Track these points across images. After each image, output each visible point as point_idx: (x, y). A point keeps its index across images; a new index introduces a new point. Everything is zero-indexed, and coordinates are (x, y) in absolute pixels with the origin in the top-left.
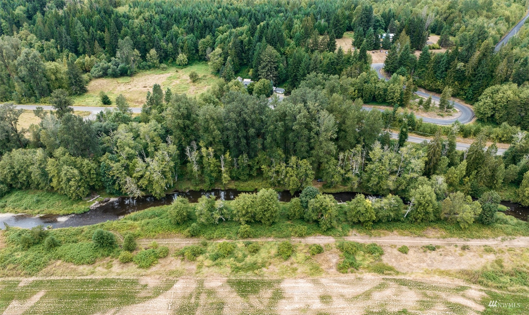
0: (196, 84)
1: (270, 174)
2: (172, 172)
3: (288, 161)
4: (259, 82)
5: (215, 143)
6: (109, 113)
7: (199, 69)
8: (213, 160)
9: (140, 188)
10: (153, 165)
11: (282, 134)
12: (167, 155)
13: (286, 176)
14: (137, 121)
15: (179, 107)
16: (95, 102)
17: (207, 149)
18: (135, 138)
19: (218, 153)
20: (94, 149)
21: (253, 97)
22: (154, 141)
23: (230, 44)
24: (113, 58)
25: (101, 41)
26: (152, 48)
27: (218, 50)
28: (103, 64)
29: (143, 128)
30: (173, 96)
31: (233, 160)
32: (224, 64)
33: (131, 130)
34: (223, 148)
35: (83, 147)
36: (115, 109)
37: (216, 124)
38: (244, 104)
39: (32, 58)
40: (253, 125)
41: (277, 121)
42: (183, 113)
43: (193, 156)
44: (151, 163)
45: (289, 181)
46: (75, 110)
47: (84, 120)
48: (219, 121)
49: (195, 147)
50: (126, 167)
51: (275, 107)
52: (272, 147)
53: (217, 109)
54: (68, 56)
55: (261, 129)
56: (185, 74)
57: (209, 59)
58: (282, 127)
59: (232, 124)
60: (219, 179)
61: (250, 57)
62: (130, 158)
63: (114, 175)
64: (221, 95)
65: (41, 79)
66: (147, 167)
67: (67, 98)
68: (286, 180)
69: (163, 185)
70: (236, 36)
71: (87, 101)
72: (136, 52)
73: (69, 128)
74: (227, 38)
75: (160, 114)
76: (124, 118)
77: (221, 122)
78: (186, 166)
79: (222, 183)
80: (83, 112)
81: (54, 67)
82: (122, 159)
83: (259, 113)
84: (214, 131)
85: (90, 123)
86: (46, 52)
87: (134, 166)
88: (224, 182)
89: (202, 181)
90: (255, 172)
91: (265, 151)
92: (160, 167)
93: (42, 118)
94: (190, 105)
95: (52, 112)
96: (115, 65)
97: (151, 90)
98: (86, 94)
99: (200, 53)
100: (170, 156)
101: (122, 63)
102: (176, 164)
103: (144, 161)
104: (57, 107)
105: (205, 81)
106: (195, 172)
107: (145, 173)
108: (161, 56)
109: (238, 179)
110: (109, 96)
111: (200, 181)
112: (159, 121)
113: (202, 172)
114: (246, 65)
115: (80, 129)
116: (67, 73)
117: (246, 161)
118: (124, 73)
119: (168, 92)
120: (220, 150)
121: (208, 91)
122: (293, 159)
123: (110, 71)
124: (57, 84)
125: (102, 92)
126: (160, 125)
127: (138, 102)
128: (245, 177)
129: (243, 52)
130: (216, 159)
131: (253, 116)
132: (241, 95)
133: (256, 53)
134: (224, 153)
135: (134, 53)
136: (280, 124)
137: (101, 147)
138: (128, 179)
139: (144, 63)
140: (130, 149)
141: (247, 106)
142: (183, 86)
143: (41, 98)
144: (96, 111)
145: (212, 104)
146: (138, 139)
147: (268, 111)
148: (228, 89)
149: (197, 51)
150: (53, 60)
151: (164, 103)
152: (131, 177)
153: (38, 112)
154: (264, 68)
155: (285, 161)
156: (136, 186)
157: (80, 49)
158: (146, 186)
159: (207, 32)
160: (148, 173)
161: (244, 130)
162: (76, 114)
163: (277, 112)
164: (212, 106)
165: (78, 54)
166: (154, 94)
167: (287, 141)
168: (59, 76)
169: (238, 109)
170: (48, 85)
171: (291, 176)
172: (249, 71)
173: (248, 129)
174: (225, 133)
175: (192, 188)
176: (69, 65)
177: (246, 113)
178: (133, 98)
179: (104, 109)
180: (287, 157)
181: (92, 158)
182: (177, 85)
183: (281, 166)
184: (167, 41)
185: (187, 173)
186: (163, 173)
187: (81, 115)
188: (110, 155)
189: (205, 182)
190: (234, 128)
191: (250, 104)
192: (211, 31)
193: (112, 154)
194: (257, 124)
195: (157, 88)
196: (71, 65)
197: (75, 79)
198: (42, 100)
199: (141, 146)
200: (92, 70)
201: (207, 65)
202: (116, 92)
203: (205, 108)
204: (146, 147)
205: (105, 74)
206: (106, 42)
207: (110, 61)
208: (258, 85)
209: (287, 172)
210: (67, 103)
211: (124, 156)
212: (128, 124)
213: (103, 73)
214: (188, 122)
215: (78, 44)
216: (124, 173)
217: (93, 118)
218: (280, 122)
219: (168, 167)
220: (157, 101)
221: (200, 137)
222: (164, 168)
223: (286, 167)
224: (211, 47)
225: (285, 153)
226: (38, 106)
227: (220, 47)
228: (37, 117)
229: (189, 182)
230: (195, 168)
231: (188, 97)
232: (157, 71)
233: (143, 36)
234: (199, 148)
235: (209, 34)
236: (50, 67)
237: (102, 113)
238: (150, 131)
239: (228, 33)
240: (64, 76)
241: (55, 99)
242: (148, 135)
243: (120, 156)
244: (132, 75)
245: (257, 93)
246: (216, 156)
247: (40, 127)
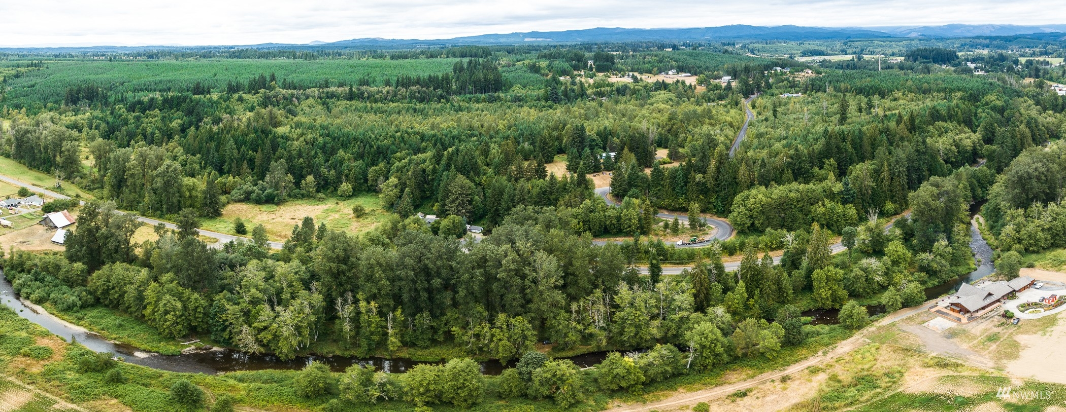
0: (361, 220)
1: (465, 338)
2: (311, 329)
3: (494, 320)
4: (446, 220)
5: (381, 296)
6: (241, 244)
7: (366, 202)
8: (375, 318)
9: (259, 342)
10: (284, 317)
11: (482, 284)
12: (308, 306)
13: (491, 341)
14: (274, 259)
15: (335, 247)
16: (227, 229)
17: (369, 303)
18: (266, 279)
19: (384, 310)
20: (210, 283)
21: (439, 238)
22: (293, 286)
23: (409, 173)
24: (261, 182)
25: (251, 162)
26: (310, 174)
27: (393, 180)
28: (248, 187)
29: (281, 268)
30: (328, 234)
31: (406, 320)
32: (400, 197)
33: (264, 269)
34: (392, 303)
35: (197, 278)
36: (250, 240)
37: (384, 271)
38: (425, 247)
39: (172, 171)
40: (438, 275)
41: (473, 268)
42: (338, 255)
43: (345, 311)
44: (281, 313)
45: (497, 346)
46: (200, 234)
47: (208, 247)
48: (388, 268)
49: (350, 299)
50: (247, 313)
51: (469, 250)
52: (468, 303)
53: (387, 253)
54: (210, 174)
55: (450, 279)
56: (347, 208)
57: (381, 190)
58: (482, 276)
59: (407, 273)
60: (383, 342)
61: (434, 188)
62: (254, 302)
63: (227, 320)
64: (394, 234)
65: (174, 194)
66: (275, 317)
67: (196, 219)
68: (492, 345)
69: (295, 343)
70: (417, 164)
71: (217, 226)
72: (290, 177)
73: (187, 253)
74: (405, 166)
75: (307, 254)
76: (259, 253)
77: (392, 270)
78: (334, 323)
79: (387, 350)
80: (209, 238)
81: (192, 184)
82: (244, 302)
83: (447, 258)
84: (381, 279)
85: (215, 252)
86: (188, 166)
87: (257, 313)
88: (392, 349)
89: (356, 345)
90: (442, 336)
91: (456, 308)
92: (294, 319)
93: (161, 236)
94: (349, 246)
95: (173, 232)
96: (261, 190)
97: (300, 224)
98: (218, 218)
99: (370, 183)
100: (312, 307)
101: (270, 188)
102: (319, 319)
103: (273, 310)
104: (180, 227)
105: (373, 217)
106: (346, 333)
107: (271, 324)
108: (319, 184)
109: (413, 345)
110: (245, 224)
111: (352, 344)
112: (304, 262)
113: (358, 333)
114: (429, 198)
115: (199, 257)
116: (204, 192)
117: (428, 321)
118: (270, 200)
119: (321, 228)
120: (388, 305)
121: (376, 230)
122: (502, 317)
123: (254, 196)
124: (189, 202)
125: (238, 219)
126: (304, 268)
127: (280, 236)
128: (425, 343)
129: (426, 183)
130: (381, 317)
131: (439, 263)
132: (422, 235)
133: (442, 184)
134: (394, 310)
135: (287, 178)
136: (478, 272)
137: (220, 282)
138: (245, 328)
139: (297, 190)
140: (258, 292)
141: (430, 250)
142: (343, 221)
143: (167, 214)
144: (225, 240)
145: (380, 246)
146: (271, 281)
147: (460, 256)
148: (404, 227)
149: (366, 180)
150: (193, 176)
151: (315, 240)
152: (250, 326)
153: (158, 229)
154: (453, 201)
155: (489, 320)
156: (254, 339)
157: (226, 168)
158: (269, 341)
159: (380, 159)
160: (275, 325)
161: (426, 280)
162: (200, 239)
163: (474, 257)
164: (380, 249)
165: (221, 172)
166: (302, 229)
167: (491, 294)
168: (194, 193)
169: (417, 253)
170: (179, 202)
171: (500, 340)
172: (433, 206)
173: (431, 280)
174: (397, 284)
175: (338, 352)
176: (208, 183)
177: (428, 259)
178: (275, 230)
179: (235, 239)
180: (492, 316)
181: (205, 293)
182: (336, 220)
183: (483, 328)
184: (329, 168)
185: (333, 332)
186: (298, 328)
187: (206, 241)
188: (229, 295)
189: (359, 346)
190: (410, 278)
191: (435, 246)
192: (385, 158)
193: (232, 293)
194: (444, 272)
195: (308, 222)
196: (210, 184)
197: (211, 199)
198: (168, 216)
199: (272, 290)
200: (233, 192)
201: (377, 197)
202: (255, 221)
203: (370, 250)
204: (279, 292)
205: (247, 198)
206: (256, 164)
207: (256, 185)
208: (445, 222)
209: (493, 336)
210: (194, 225)
211: (247, 298)
212: (262, 261)
213: (245, 197)
214: (343, 267)
215: (225, 162)
216: (241, 320)
217: (219, 246)
218: (478, 269)
219: (306, 322)
220: (305, 238)
221: (359, 288)
222: (301, 322)
223: (490, 328)
224: (384, 176)
225: (487, 309)
226: (160, 222)
227: (396, 177)
228: (155, 234)
229: (335, 344)
230: (347, 327)
231: (348, 236)
232: (313, 201)
233: (301, 160)
234: (356, 302)
235: (382, 161)
236: (188, 182)
237: (232, 242)
238: (289, 273)
239: (406, 160)
240: (199, 195)
241: (182, 218)
242: (285, 277)
243: (242, 298)
244: (280, 203)
245: (445, 233)
246: (381, 313)
247: (154, 245)
